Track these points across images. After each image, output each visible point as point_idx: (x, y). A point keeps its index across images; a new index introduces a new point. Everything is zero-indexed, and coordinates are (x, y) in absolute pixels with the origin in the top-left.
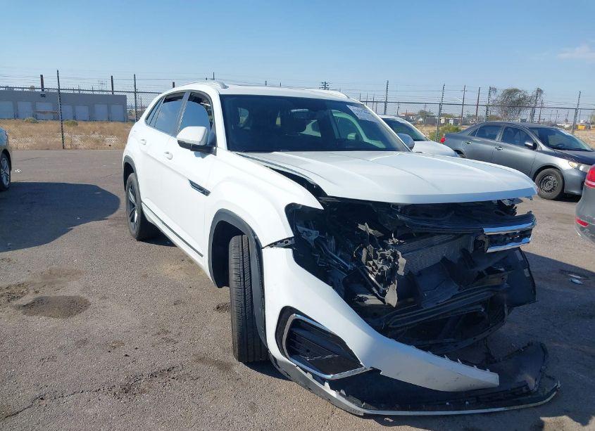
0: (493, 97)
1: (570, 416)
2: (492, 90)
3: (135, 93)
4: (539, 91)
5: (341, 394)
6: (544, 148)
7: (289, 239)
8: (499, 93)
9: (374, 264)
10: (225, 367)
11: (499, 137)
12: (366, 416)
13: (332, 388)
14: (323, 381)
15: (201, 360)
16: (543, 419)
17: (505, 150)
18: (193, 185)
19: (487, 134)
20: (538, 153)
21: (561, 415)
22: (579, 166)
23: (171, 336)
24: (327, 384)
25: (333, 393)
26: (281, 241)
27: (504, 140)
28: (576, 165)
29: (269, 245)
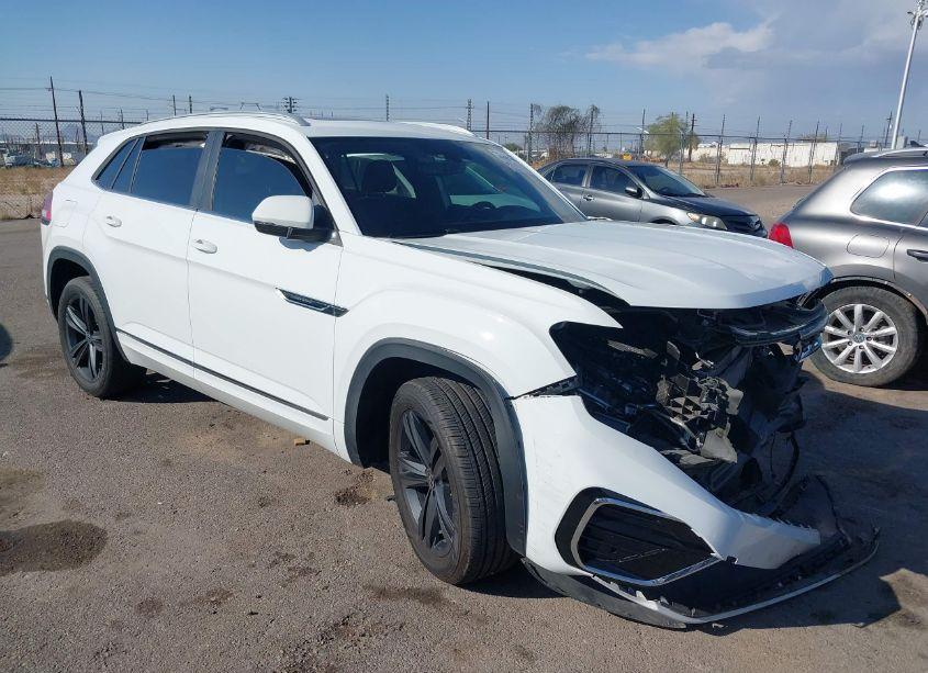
0: (537, 119)
1: (907, 568)
2: (535, 108)
3: (83, 121)
4: (595, 109)
5: (663, 604)
6: (652, 195)
7: (571, 379)
8: (545, 112)
9: (688, 402)
10: (430, 598)
11: (586, 182)
12: (690, 627)
13: (649, 598)
14: (632, 589)
15: (382, 593)
16: (885, 578)
17: (596, 200)
18: (292, 297)
19: (565, 177)
20: (644, 202)
21: (898, 569)
22: (701, 218)
23: (299, 562)
24: (639, 593)
25: (652, 605)
26: (555, 385)
27: (595, 184)
28: (696, 217)
29: (529, 393)
